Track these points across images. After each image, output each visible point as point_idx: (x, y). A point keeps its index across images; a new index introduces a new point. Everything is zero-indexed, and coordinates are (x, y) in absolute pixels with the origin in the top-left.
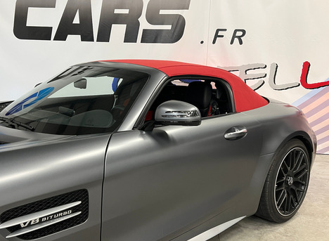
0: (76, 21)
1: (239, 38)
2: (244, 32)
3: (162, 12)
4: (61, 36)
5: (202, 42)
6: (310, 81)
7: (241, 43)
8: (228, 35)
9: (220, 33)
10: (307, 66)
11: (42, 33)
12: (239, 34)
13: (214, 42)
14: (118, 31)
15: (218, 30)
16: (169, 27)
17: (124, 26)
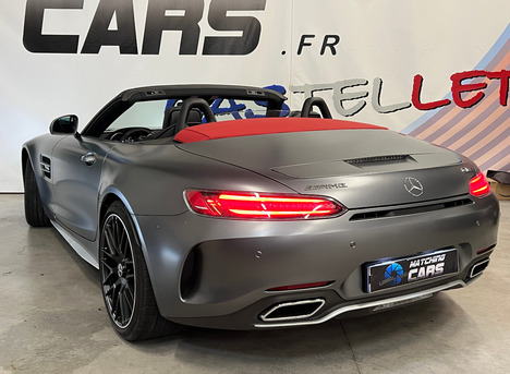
0: (113, 26)
1: (331, 46)
2: (337, 38)
3: (230, 14)
4: (92, 47)
5: (284, 53)
6: (424, 100)
7: (334, 52)
8: (317, 42)
9: (307, 41)
10: (418, 81)
11: (65, 44)
12: (331, 41)
13: (299, 53)
14: (171, 39)
15: (304, 37)
17: (179, 33)
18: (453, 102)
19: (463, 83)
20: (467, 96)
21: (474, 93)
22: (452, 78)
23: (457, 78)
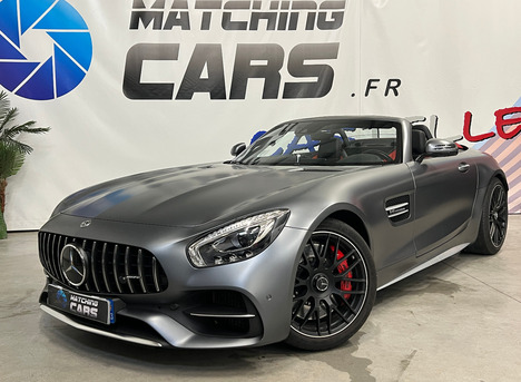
0: (204, 75)
1: (394, 88)
2: (399, 82)
3: (306, 62)
4: (185, 94)
5: (353, 95)
6: (474, 133)
7: (396, 94)
8: (382, 86)
9: (373, 84)
10: (468, 117)
11: (161, 92)
12: (394, 84)
13: (366, 95)
14: (255, 86)
15: (370, 81)
16: (315, 79)
17: (262, 81)
18: (497, 135)
19: (505, 118)
20: (509, 129)
21: (514, 127)
22: (495, 114)
23: (500, 114)
